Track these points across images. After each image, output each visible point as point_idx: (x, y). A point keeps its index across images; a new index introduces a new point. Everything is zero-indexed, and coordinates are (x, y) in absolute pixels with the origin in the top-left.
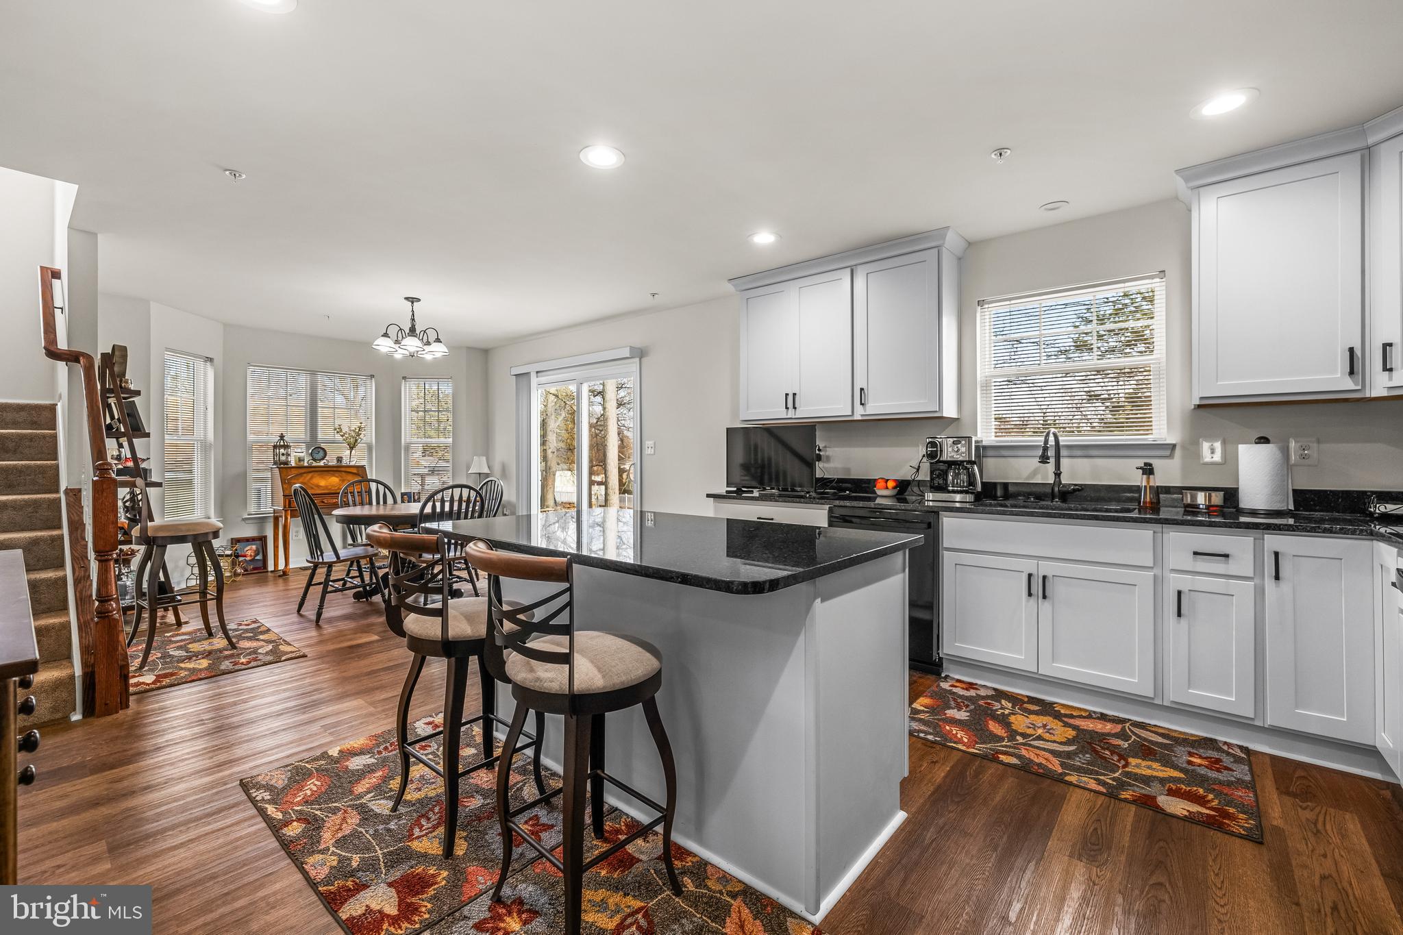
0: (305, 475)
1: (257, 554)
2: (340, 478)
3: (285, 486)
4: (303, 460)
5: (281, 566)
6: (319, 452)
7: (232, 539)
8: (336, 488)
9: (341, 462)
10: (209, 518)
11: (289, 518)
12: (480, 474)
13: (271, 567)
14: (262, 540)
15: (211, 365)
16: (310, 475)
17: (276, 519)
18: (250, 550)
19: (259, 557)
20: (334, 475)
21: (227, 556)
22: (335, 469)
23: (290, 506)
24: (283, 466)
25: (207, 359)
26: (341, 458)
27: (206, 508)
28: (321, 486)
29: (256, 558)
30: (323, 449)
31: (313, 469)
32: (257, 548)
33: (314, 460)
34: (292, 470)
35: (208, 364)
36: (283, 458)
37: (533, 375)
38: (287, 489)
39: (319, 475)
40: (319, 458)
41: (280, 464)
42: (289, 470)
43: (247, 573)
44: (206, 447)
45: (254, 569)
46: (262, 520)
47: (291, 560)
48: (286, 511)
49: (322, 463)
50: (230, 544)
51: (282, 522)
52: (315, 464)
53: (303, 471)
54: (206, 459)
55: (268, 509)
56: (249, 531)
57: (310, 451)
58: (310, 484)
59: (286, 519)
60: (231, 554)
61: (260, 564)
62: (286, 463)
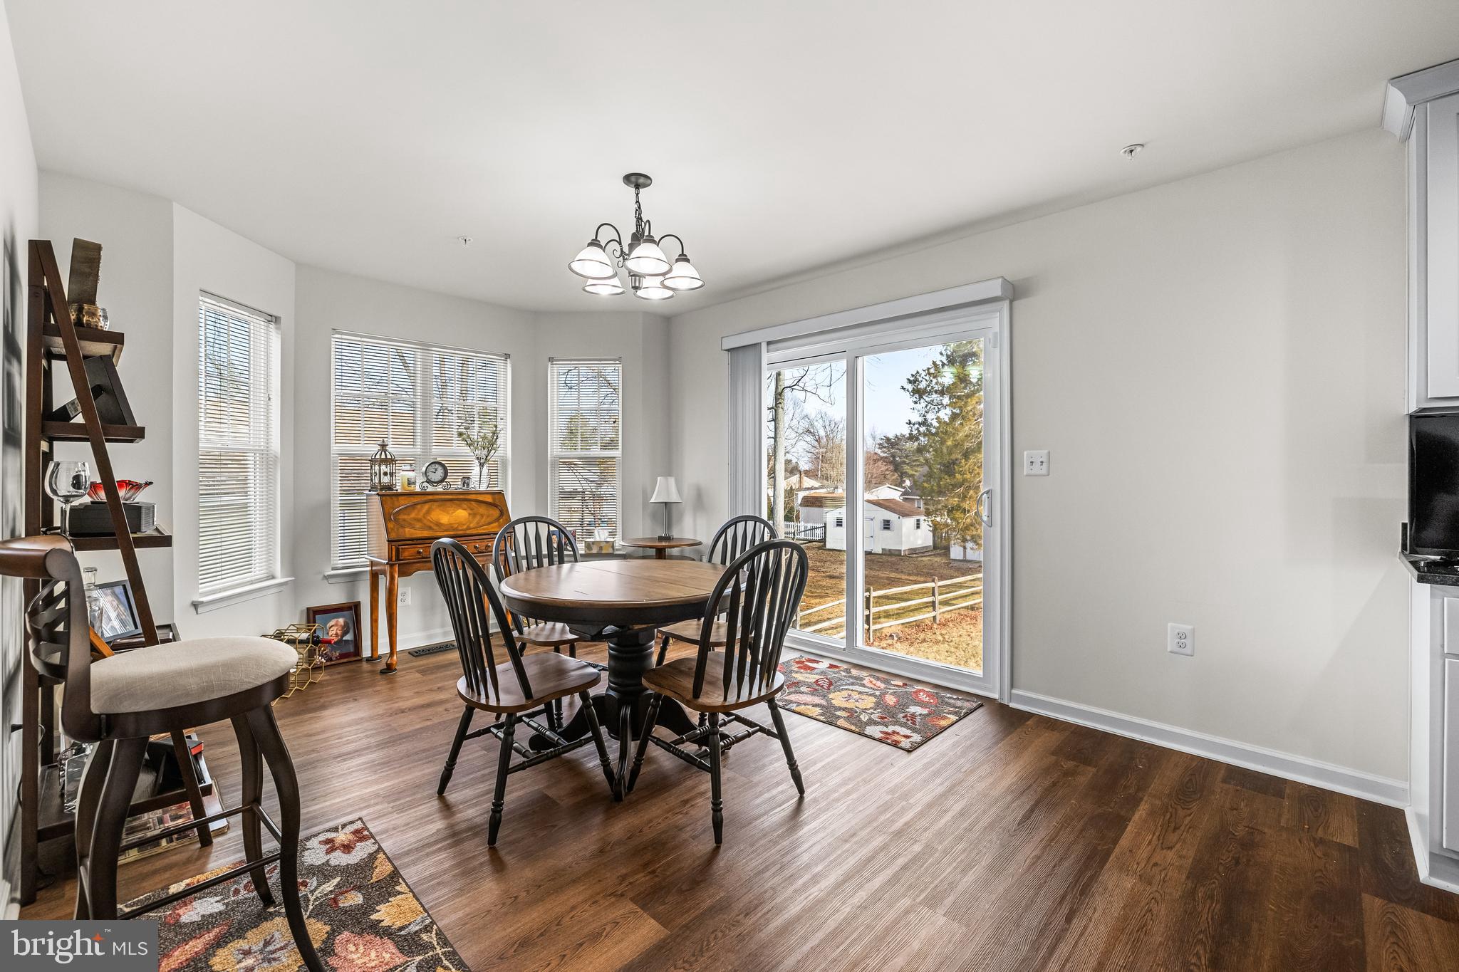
0: (419, 506)
1: (345, 633)
2: (471, 512)
3: (391, 525)
4: (414, 483)
5: (383, 648)
6: (436, 470)
7: (308, 609)
8: (465, 527)
9: (468, 485)
10: (273, 577)
11: (396, 576)
12: (666, 503)
13: (366, 653)
14: (355, 608)
15: (276, 328)
16: (426, 507)
17: (375, 576)
18: (336, 625)
19: (349, 637)
20: (460, 507)
21: (301, 642)
22: (461, 497)
23: (397, 559)
24: (386, 493)
25: (270, 318)
26: (469, 478)
27: (269, 561)
28: (442, 524)
29: (344, 639)
30: (443, 465)
31: (431, 497)
32: (345, 622)
33: (429, 481)
34: (401, 498)
35: (272, 326)
36: (386, 480)
37: (764, 346)
38: (392, 529)
39: (439, 506)
40: (436, 480)
41: (381, 489)
42: (394, 498)
43: (331, 665)
44: (268, 461)
45: (342, 656)
46: (354, 578)
47: (399, 638)
48: (392, 566)
49: (440, 489)
50: (304, 621)
51: (383, 583)
52: (430, 489)
53: (416, 500)
54: (269, 481)
55: (362, 562)
56: (334, 596)
57: (424, 469)
58: (425, 521)
59: (392, 578)
60: (308, 639)
61: (352, 649)
62: (390, 487)
